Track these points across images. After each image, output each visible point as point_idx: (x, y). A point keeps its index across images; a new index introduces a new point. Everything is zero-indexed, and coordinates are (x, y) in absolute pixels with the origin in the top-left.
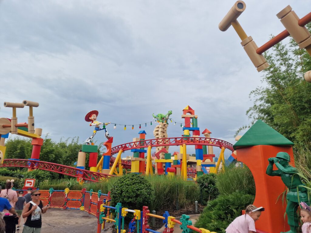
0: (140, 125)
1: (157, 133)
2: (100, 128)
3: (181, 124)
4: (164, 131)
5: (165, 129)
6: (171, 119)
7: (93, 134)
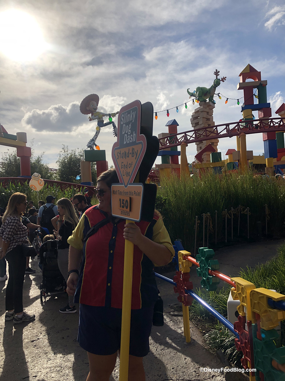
0: (168, 110)
1: (196, 121)
2: (104, 123)
3: (238, 100)
4: (209, 117)
5: (210, 114)
6: (219, 93)
7: (96, 133)
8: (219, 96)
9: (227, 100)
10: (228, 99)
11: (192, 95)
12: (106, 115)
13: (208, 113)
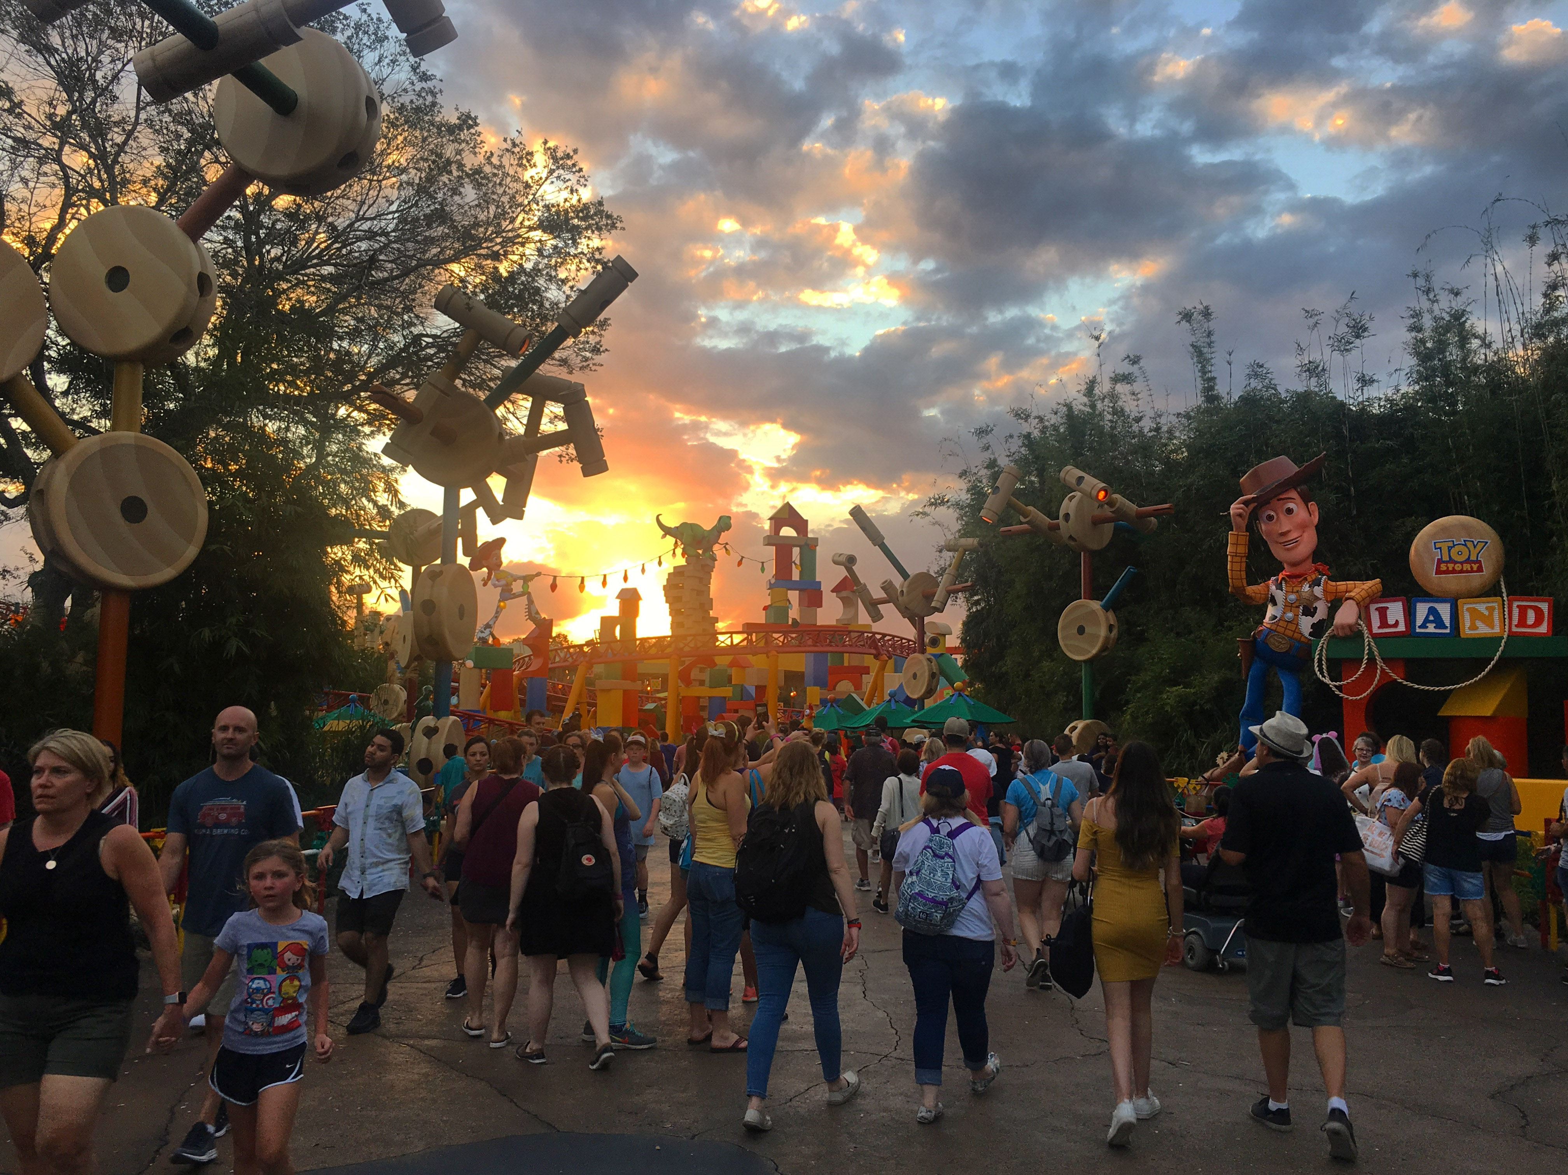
1: (674, 591)
6: (727, 544)
7: (497, 612)
8: (726, 550)
9: (741, 560)
10: (743, 557)
11: (667, 531)
12: (520, 578)
13: (701, 579)
